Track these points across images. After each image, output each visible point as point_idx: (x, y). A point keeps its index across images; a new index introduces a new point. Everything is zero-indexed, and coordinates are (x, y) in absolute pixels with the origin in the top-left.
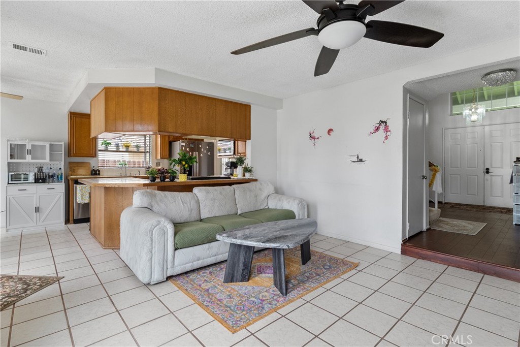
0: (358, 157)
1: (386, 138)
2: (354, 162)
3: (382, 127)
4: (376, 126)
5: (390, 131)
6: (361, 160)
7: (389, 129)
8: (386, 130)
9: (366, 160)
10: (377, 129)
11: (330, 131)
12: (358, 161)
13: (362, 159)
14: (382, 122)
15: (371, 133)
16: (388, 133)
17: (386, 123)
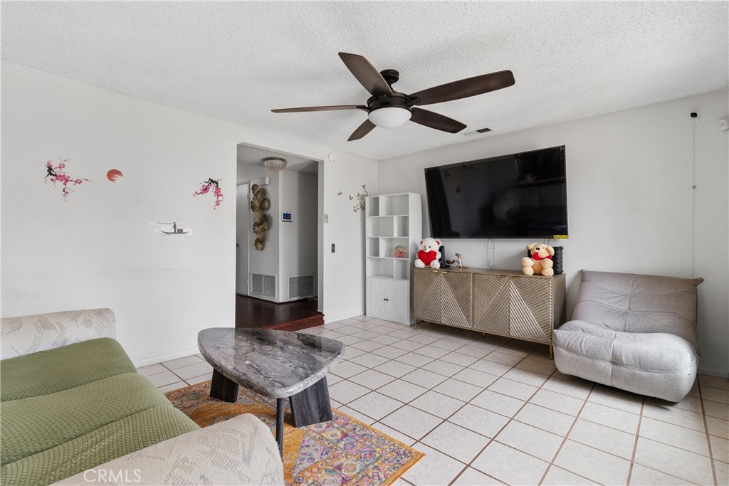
0: (175, 226)
1: (218, 203)
2: (167, 233)
3: (212, 188)
4: (204, 186)
5: (222, 195)
6: (180, 232)
7: (221, 193)
8: (218, 192)
9: (190, 230)
10: (205, 190)
11: (112, 174)
12: (175, 233)
13: (182, 230)
14: (212, 181)
15: (196, 193)
16: (220, 198)
17: (217, 184)
